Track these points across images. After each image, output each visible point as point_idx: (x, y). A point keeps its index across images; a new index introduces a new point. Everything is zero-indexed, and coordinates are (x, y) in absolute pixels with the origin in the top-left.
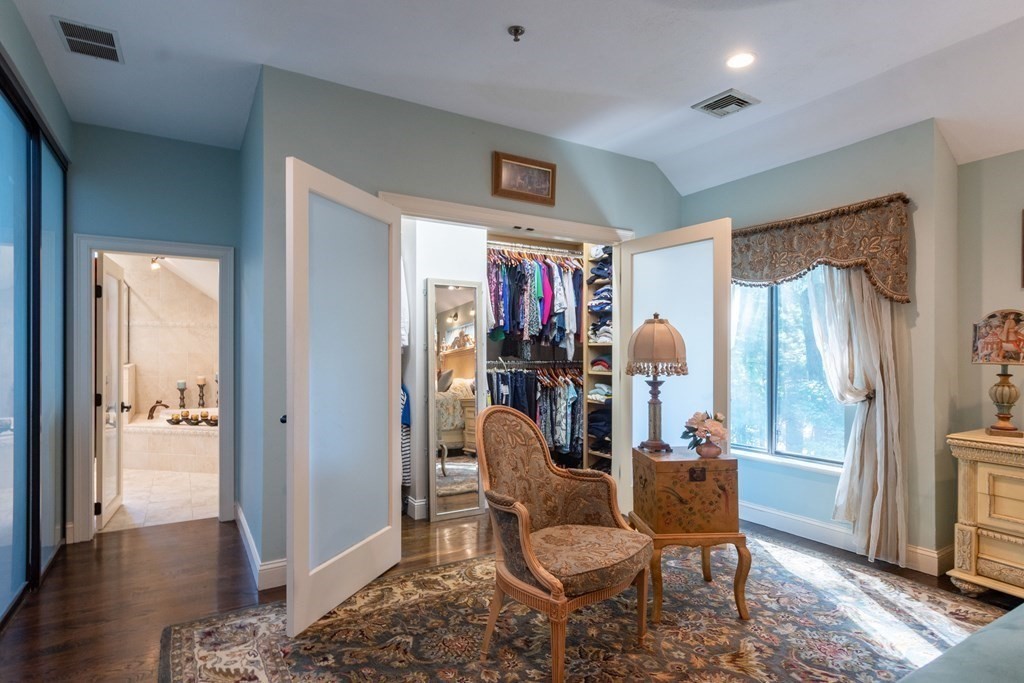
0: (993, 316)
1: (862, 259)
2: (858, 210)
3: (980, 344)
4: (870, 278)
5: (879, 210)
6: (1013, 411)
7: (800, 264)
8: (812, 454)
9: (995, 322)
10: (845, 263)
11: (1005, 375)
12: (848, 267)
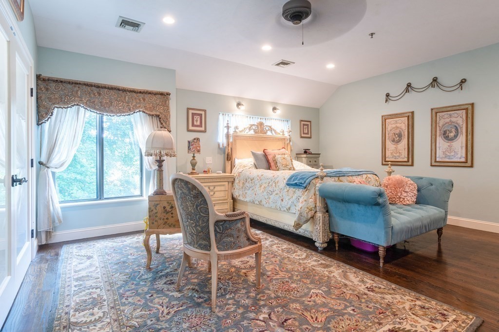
0: (195, 139)
1: (158, 113)
2: (156, 94)
3: (191, 147)
4: (160, 121)
5: (163, 96)
6: (196, 167)
7: (130, 110)
8: (125, 195)
9: (195, 141)
10: (151, 113)
11: (194, 157)
12: (153, 115)
